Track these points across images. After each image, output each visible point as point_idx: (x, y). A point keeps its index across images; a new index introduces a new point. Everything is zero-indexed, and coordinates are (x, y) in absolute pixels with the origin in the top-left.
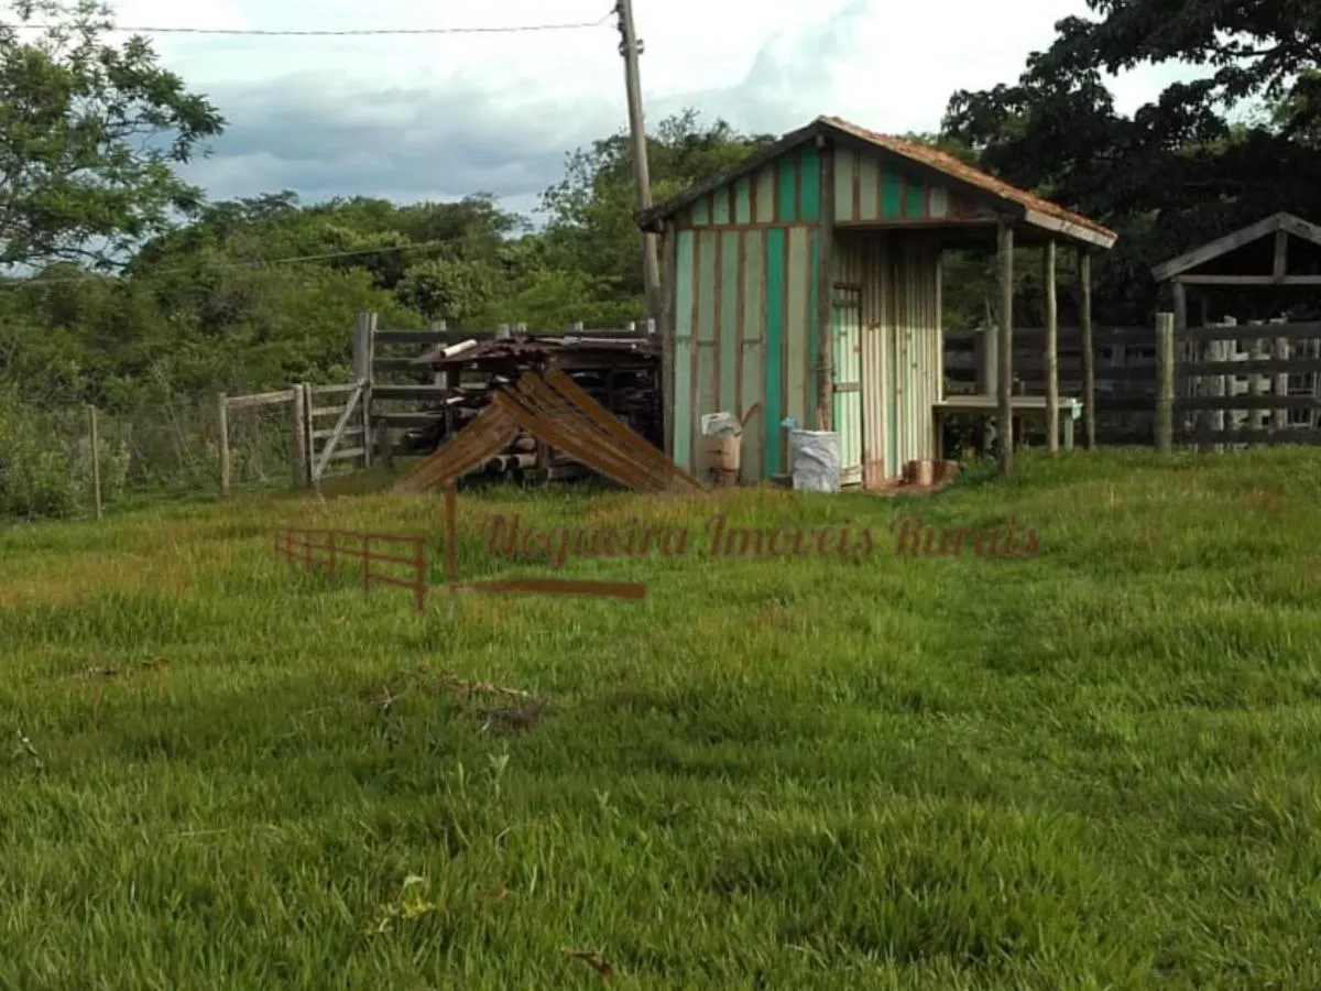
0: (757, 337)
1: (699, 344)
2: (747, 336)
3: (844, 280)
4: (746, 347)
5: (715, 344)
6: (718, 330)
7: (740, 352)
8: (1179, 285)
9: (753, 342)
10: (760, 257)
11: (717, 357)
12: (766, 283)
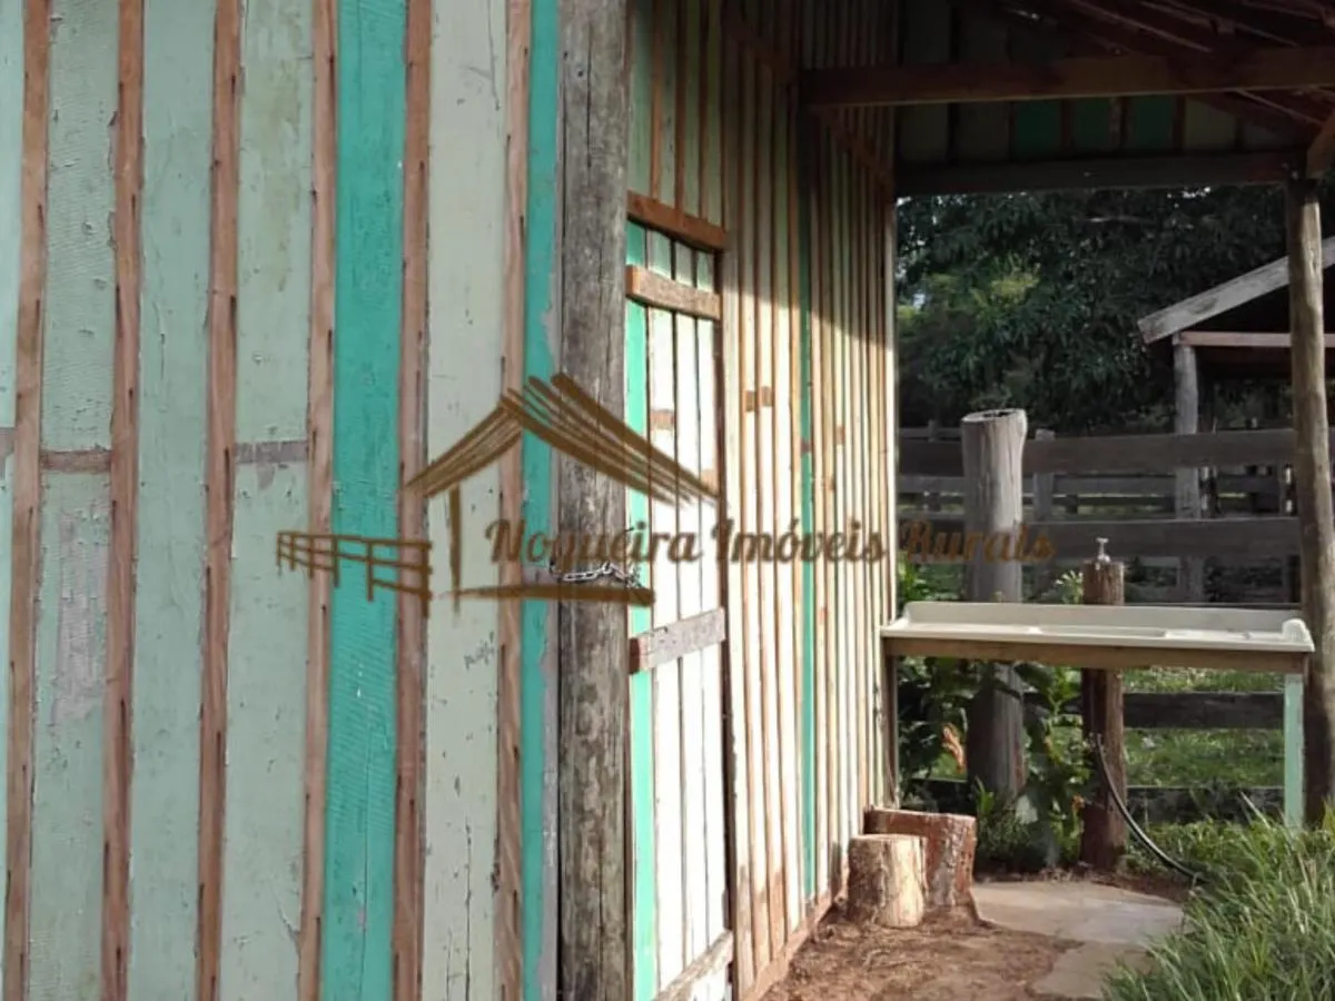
0: (294, 431)
1: (46, 461)
2: (249, 431)
3: (667, 198)
4: (246, 477)
5: (115, 462)
6: (127, 401)
7: (221, 498)
8: (1188, 350)
9: (274, 455)
10: (307, 85)
11: (121, 515)
12: (330, 198)
